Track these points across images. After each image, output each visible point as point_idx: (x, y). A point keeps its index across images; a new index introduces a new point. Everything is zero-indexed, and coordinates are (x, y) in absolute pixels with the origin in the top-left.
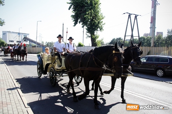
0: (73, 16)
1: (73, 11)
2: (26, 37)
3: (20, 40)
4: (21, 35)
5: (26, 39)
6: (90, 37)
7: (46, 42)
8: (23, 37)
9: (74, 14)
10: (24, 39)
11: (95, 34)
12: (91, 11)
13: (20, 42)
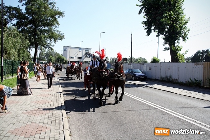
0: (144, 23)
1: (145, 15)
2: (88, 53)
3: (81, 56)
4: (82, 50)
5: (87, 54)
6: (168, 49)
7: (111, 58)
8: (84, 52)
9: (146, 20)
10: (86, 55)
11: (176, 44)
12: (170, 13)
13: (81, 58)
